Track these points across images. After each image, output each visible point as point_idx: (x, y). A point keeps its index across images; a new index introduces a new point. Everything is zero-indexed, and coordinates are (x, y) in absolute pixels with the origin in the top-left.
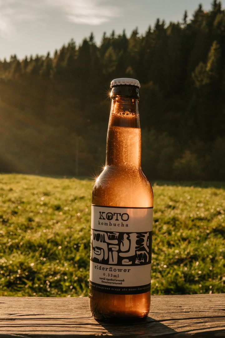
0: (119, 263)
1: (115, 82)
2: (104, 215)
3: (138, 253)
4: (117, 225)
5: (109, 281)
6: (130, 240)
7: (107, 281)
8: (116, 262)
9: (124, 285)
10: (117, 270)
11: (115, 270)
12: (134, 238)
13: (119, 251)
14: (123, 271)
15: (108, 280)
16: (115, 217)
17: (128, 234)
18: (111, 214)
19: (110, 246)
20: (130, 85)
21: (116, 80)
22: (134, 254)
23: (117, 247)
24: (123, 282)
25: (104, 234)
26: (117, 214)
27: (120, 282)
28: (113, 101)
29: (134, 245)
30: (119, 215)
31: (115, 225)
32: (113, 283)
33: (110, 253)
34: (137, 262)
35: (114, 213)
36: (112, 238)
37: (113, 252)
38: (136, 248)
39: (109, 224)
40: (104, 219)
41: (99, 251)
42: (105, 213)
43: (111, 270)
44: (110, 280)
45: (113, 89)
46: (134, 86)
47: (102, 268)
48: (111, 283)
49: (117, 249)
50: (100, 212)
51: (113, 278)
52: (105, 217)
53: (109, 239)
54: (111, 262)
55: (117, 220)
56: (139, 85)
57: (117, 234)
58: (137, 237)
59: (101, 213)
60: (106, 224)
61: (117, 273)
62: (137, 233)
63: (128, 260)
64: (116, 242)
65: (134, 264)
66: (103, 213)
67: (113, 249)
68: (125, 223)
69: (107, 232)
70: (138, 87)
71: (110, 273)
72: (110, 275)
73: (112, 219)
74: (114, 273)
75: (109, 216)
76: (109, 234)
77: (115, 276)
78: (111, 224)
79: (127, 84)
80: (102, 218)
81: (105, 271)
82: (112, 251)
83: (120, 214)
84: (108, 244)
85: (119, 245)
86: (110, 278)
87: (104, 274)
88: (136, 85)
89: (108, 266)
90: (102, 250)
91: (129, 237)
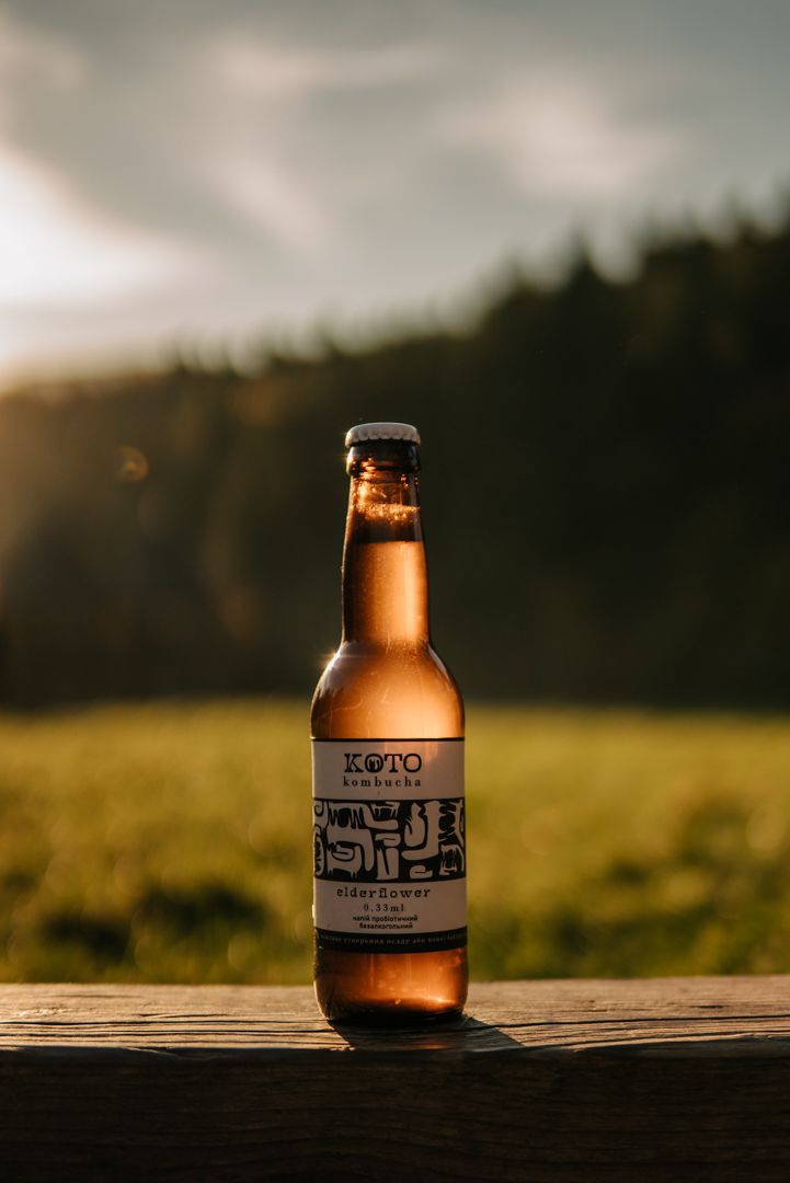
0: (404, 877)
1: (356, 435)
2: (360, 762)
3: (446, 849)
4: (393, 783)
5: (380, 923)
6: (425, 819)
7: (374, 923)
8: (394, 874)
9: (417, 928)
10: (399, 894)
11: (394, 895)
12: (434, 813)
13: (402, 847)
14: (413, 894)
15: (377, 919)
16: (388, 765)
17: (421, 803)
18: (376, 758)
19: (379, 837)
20: (391, 441)
21: (358, 429)
22: (436, 852)
23: (397, 837)
24: (414, 922)
25: (361, 809)
26: (393, 756)
27: (407, 923)
28: (352, 480)
29: (435, 830)
30: (397, 758)
31: (389, 783)
32: (391, 927)
33: (380, 853)
34: (443, 871)
35: (386, 756)
36: (384, 815)
37: (387, 851)
38: (440, 836)
39: (373, 783)
40: (358, 770)
41: (350, 851)
42: (360, 755)
43: (383, 894)
44: (382, 919)
45: (352, 449)
46: (402, 441)
47: (358, 894)
48: (384, 927)
49: (398, 841)
50: (347, 756)
51: (389, 914)
52: (362, 767)
53: (376, 818)
54: (382, 874)
55: (394, 770)
56: (416, 439)
57: (396, 806)
58: (442, 810)
59: (351, 758)
60: (365, 783)
61: (398, 901)
62: (441, 801)
63: (422, 868)
64: (393, 824)
65: (436, 878)
66: (355, 756)
67: (387, 843)
68: (413, 777)
69: (369, 803)
70: (415, 444)
71: (382, 901)
72: (382, 907)
73: (380, 769)
74: (391, 902)
75: (372, 764)
76: (374, 807)
77: (394, 909)
78: (378, 784)
79: (385, 437)
80: (353, 768)
81: (367, 899)
82: (384, 848)
83: (400, 756)
84: (374, 832)
85: (401, 831)
86: (382, 914)
87: (366, 907)
88: (407, 438)
89: (376, 887)
90: (357, 849)
91: (423, 810)
